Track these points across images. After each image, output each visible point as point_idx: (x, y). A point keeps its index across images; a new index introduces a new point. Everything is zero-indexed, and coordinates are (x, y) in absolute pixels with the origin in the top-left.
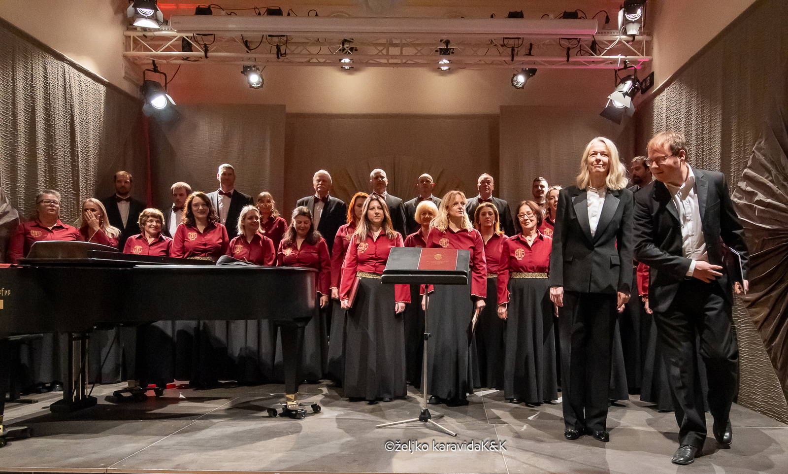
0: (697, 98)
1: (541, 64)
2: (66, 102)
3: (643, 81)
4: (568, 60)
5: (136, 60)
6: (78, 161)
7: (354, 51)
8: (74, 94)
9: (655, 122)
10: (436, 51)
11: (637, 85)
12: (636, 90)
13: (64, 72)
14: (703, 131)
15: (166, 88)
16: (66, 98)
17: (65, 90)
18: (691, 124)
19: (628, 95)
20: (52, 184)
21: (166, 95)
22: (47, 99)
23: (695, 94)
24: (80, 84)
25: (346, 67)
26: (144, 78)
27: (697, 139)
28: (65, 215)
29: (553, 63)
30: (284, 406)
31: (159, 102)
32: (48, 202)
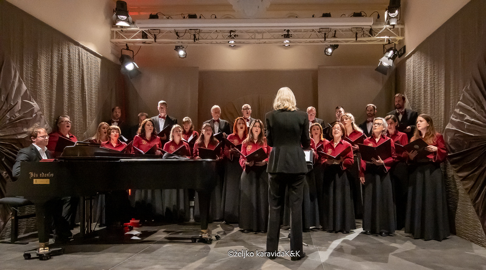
0: (431, 60)
1: (341, 42)
2: (80, 68)
3: (399, 51)
4: (356, 39)
5: (117, 43)
6: (86, 100)
7: (236, 37)
8: (84, 63)
9: (407, 74)
11: (396, 53)
12: (395, 56)
13: (79, 52)
14: (434, 79)
15: (133, 59)
16: (80, 65)
17: (79, 61)
19: (391, 59)
20: (71, 113)
21: (134, 63)
22: (69, 67)
23: (429, 58)
24: (87, 58)
25: (232, 46)
26: (122, 54)
27: (431, 84)
29: (348, 41)
31: (130, 67)
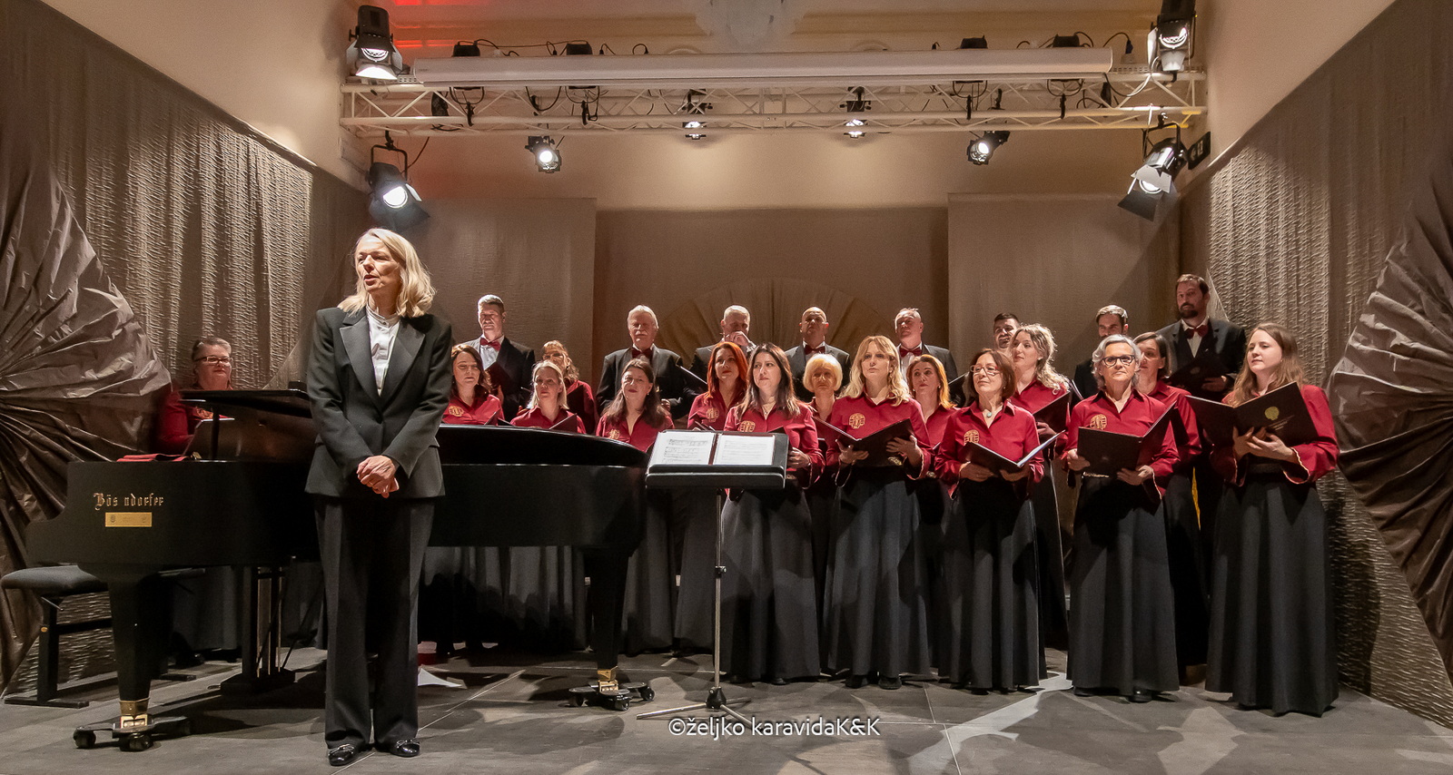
0: (1286, 174)
1: (1018, 124)
3: (1191, 149)
4: (1063, 116)
5: (359, 130)
6: (268, 293)
7: (706, 109)
8: (262, 186)
9: (1214, 215)
10: (842, 106)
11: (1181, 155)
13: (248, 152)
14: (1297, 229)
15: (406, 174)
16: (249, 191)
17: (249, 179)
18: (1278, 218)
19: (1166, 172)
20: (224, 329)
21: (407, 186)
22: (220, 196)
23: (1282, 167)
24: (272, 171)
25: (694, 136)
26: (372, 160)
27: (1288, 243)
28: (246, 379)
29: (1036, 121)
30: (594, 688)
31: (396, 197)
32: (214, 360)
